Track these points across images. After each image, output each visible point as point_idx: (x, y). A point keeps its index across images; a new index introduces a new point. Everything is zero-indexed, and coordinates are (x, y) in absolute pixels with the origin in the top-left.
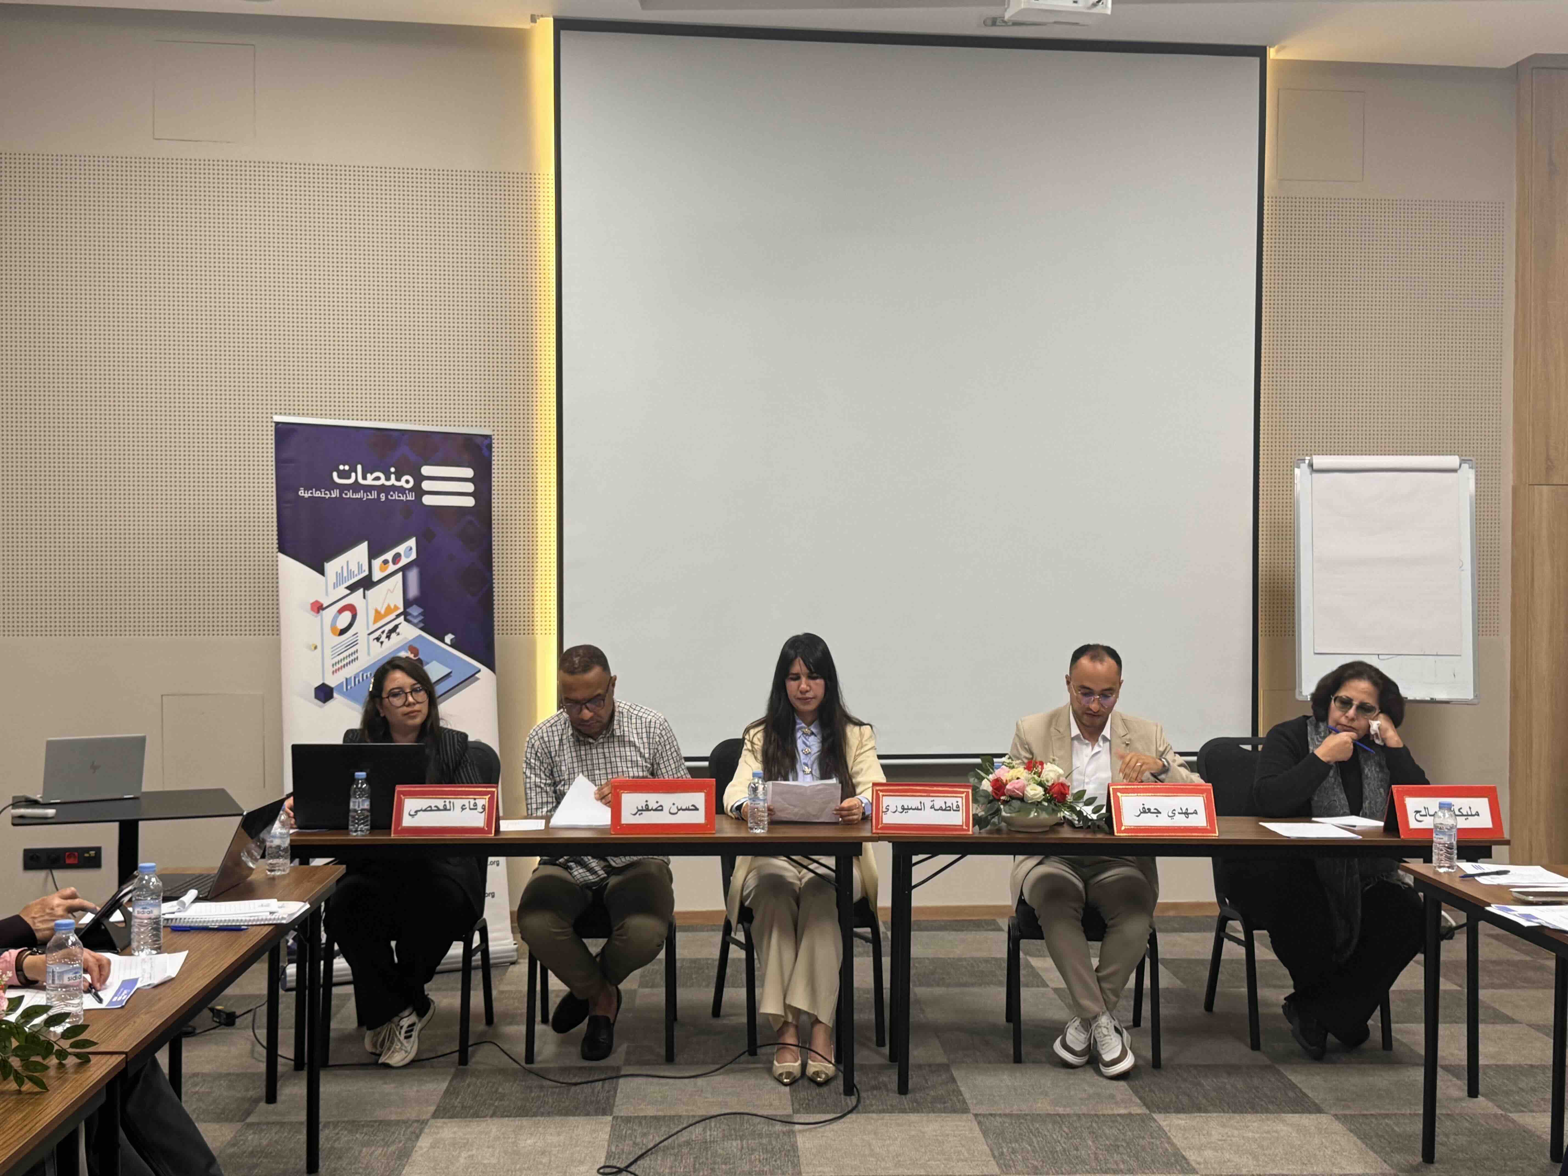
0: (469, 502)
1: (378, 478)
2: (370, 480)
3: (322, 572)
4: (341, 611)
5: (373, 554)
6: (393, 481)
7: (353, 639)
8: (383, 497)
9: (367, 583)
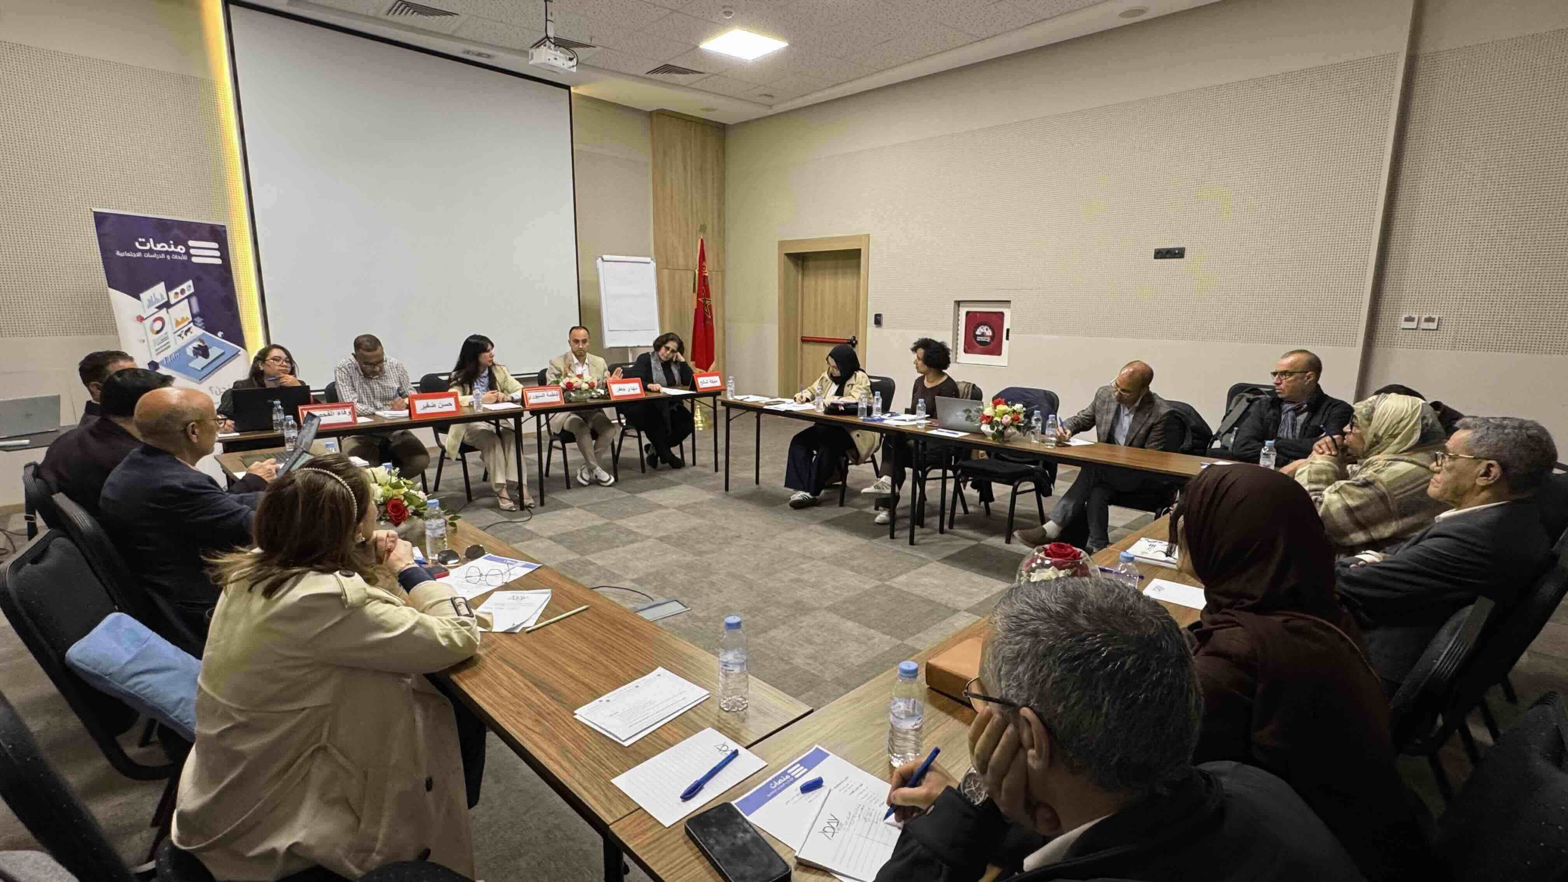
0: (219, 261)
1: (163, 247)
2: (159, 247)
3: (139, 298)
4: (155, 320)
5: (169, 288)
6: (173, 249)
7: (165, 336)
8: (168, 257)
9: (167, 305)
